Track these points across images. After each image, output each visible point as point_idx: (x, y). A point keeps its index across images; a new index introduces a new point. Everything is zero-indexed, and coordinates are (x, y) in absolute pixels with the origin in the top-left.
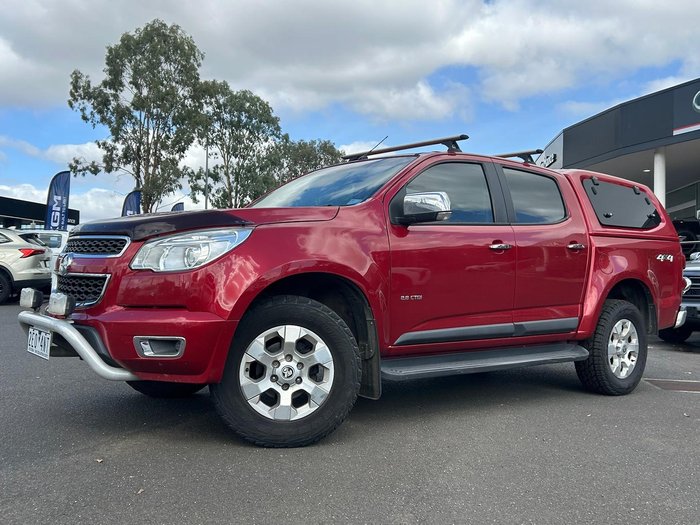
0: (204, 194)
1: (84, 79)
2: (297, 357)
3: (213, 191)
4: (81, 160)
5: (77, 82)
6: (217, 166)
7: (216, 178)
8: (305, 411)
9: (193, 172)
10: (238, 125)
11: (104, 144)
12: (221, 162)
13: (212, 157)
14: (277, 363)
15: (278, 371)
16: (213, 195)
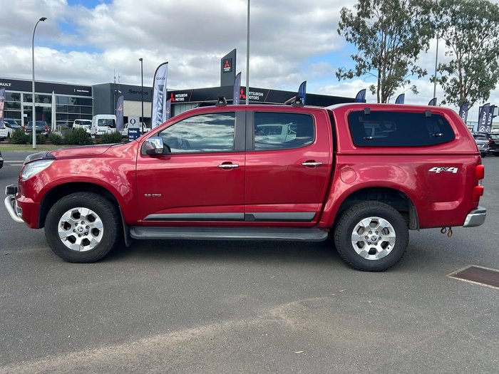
0: (441, 84)
1: (348, 13)
2: (87, 223)
3: (448, 81)
4: (343, 69)
5: (344, 15)
6: (453, 61)
7: (450, 70)
8: (87, 248)
9: (421, 70)
10: (471, 27)
11: (356, 57)
12: (455, 57)
13: (448, 54)
14: (76, 224)
15: (76, 228)
16: (448, 84)
